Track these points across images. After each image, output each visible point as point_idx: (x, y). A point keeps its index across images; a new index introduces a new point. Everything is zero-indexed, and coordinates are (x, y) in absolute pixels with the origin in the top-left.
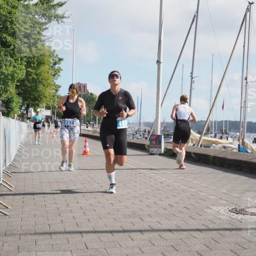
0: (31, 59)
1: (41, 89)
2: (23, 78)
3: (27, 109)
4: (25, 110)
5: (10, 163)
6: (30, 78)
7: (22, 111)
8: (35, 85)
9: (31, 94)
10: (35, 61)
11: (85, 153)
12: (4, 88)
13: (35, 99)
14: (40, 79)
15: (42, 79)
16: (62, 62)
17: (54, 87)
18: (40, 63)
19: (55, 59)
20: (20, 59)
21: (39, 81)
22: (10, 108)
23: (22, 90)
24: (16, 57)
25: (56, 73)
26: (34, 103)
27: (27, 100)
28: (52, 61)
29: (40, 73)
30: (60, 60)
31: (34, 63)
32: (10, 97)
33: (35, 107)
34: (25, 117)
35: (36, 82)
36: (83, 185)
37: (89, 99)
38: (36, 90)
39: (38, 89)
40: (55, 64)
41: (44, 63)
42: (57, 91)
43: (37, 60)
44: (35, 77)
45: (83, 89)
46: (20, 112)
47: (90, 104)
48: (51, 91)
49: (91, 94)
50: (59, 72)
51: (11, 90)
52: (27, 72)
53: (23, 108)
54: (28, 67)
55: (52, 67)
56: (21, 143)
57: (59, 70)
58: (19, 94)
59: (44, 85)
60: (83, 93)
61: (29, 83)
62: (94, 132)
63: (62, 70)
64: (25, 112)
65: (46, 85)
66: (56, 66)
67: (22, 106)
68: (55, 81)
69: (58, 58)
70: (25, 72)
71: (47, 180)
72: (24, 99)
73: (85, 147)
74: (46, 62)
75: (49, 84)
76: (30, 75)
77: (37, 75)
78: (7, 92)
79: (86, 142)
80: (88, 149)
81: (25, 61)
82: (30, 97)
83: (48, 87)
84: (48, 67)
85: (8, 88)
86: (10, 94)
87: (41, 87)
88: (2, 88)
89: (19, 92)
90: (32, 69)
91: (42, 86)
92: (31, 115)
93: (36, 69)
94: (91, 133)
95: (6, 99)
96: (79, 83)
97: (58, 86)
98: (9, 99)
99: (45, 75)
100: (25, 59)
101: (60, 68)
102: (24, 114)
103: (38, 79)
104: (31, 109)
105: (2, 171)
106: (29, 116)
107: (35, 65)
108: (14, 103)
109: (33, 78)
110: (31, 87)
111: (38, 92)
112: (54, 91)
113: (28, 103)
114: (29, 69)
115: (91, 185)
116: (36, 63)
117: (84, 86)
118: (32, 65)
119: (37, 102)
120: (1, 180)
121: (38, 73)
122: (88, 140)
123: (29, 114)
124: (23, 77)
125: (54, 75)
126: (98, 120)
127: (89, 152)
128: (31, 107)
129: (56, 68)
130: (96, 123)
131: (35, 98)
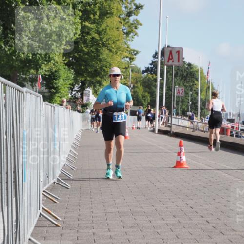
0: (90, 6)
1: (105, 56)
2: (77, 38)
3: (82, 89)
4: (78, 92)
5: (55, 180)
6: (89, 37)
7: (74, 93)
8: (97, 49)
9: (89, 65)
10: (96, 9)
11: (179, 164)
12: (46, 55)
13: (96, 73)
14: (105, 40)
15: (107, 40)
16: (141, 11)
17: (127, 54)
18: (105, 13)
19: (129, 6)
20: (71, 6)
21: (103, 44)
22: (54, 88)
23: (74, 58)
24: (65, 2)
25: (131, 30)
26: (93, 80)
27: (82, 75)
28: (124, 9)
29: (105, 30)
30: (139, 7)
31: (95, 14)
32: (54, 70)
33: (95, 86)
34: (78, 103)
35: (98, 44)
36: (177, 219)
37: (185, 74)
38: (97, 58)
39: (101, 57)
40: (129, 14)
41: (112, 14)
42: (131, 59)
43: (99, 8)
44: (96, 36)
45: (175, 56)
46: (70, 95)
47: (188, 82)
48: (122, 60)
49: (189, 65)
50: (136, 28)
51: (56, 58)
52: (83, 28)
53: (76, 88)
54: (85, 21)
55: (124, 20)
56: (72, 147)
57: (136, 24)
58: (69, 65)
59: (110, 51)
60: (176, 63)
61: (87, 47)
62: (194, 130)
63: (141, 25)
64: (79, 95)
65: (114, 50)
66: (132, 18)
67: (73, 85)
68: (129, 43)
69: (135, 5)
70: (79, 27)
71: (116, 210)
72: (78, 73)
73: (179, 154)
74: (114, 11)
75: (118, 48)
76: (88, 33)
77: (99, 33)
78: (49, 61)
79: (180, 145)
80: (184, 158)
81: (79, 10)
82: (87, 69)
83: (116, 53)
84: (118, 19)
85: (51, 56)
86: (54, 65)
87: (105, 54)
88: (41, 54)
89: (70, 61)
90: (92, 24)
91: (107, 52)
92: (88, 100)
93: (97, 24)
94: (188, 132)
95: (46, 73)
96: (168, 47)
97: (134, 51)
98: (52, 73)
99: (112, 34)
100: (80, 7)
101: (137, 22)
102: (77, 98)
103: (101, 39)
104: (89, 90)
105: (42, 192)
106: (85, 102)
107: (97, 17)
108: (61, 80)
109: (93, 38)
110: (88, 53)
111: (100, 61)
112: (128, 59)
113: (83, 79)
114: (87, 24)
115: (190, 219)
116: (98, 14)
117: (178, 52)
118: (92, 16)
119: (98, 78)
120: (41, 209)
121: (101, 29)
122: (184, 142)
123: (85, 98)
124: (77, 36)
125: (128, 34)
126: (201, 109)
127: (185, 163)
128: (89, 86)
129: (131, 22)
130: (196, 114)
131: (95, 71)
